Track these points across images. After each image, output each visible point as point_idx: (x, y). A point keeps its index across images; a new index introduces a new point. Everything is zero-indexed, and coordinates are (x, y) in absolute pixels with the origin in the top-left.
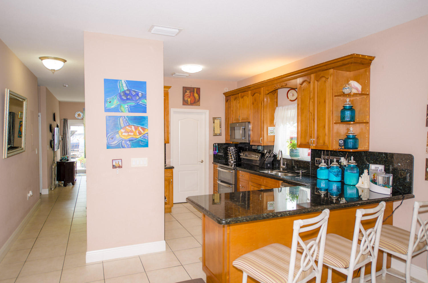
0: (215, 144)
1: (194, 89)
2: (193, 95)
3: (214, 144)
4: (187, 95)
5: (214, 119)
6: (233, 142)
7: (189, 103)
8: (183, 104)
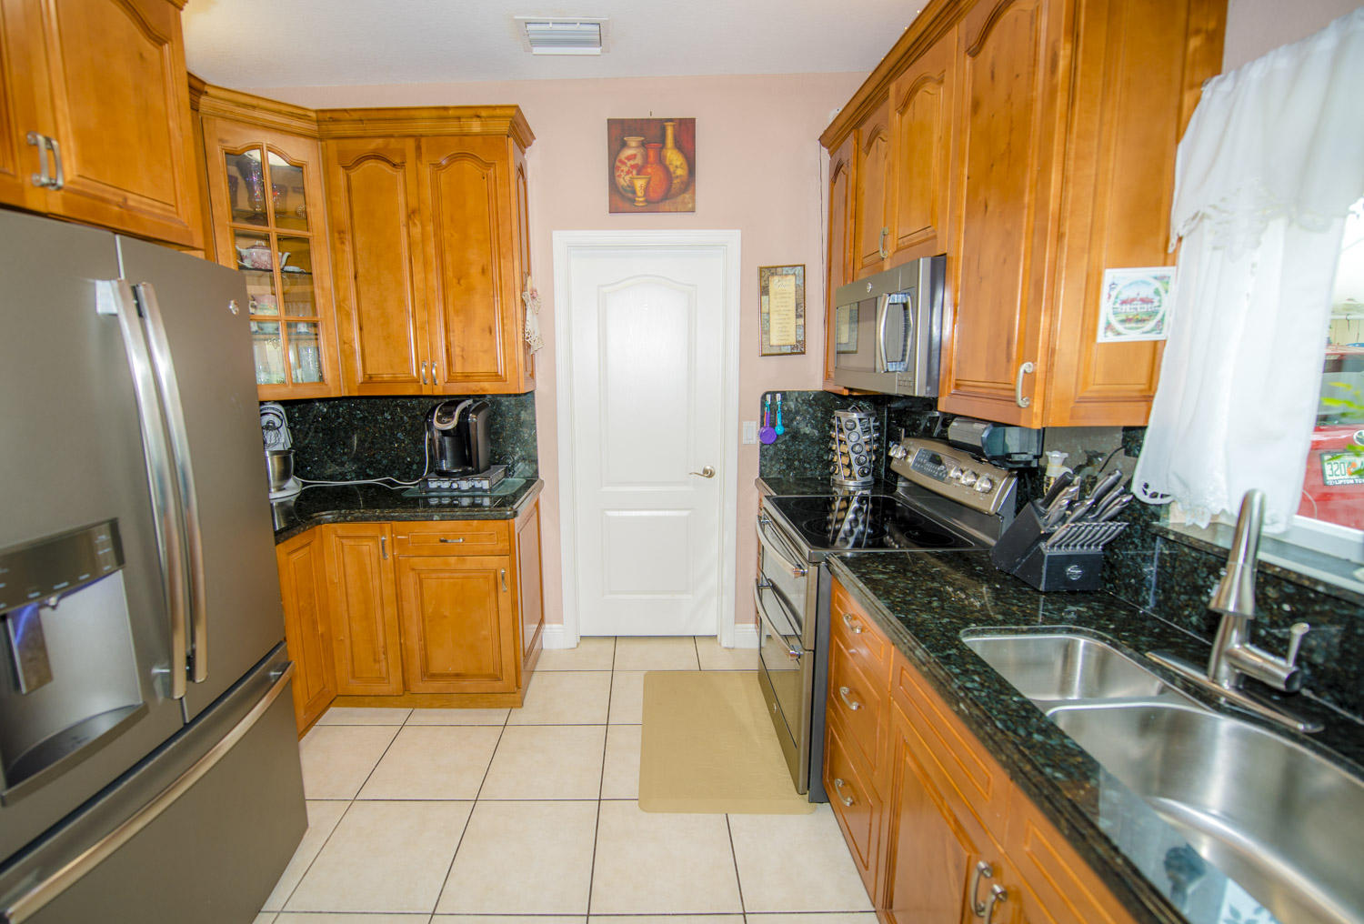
0: (768, 397)
1: (664, 130)
2: (661, 161)
3: (764, 397)
4: (629, 158)
5: (767, 273)
6: (851, 390)
7: (640, 199)
8: (614, 210)
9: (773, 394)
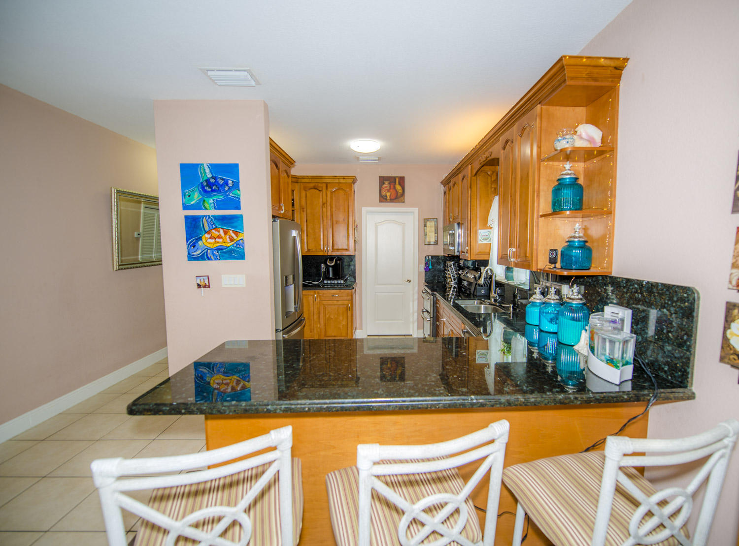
0: (427, 257)
1: (395, 180)
2: (395, 188)
4: (385, 187)
5: (426, 220)
6: (448, 255)
7: (388, 199)
8: (380, 201)
9: (428, 256)
